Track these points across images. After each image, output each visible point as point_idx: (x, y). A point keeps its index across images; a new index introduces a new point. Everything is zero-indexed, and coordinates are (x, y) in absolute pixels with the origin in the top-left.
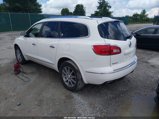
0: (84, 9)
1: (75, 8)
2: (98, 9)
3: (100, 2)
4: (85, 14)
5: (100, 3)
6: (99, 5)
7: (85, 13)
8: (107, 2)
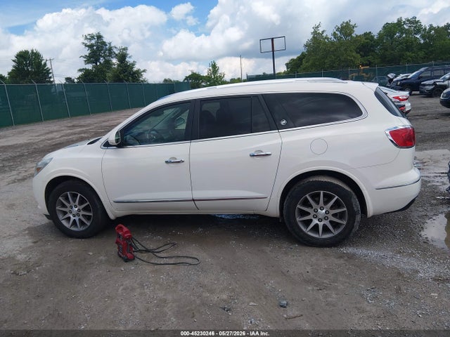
0: (45, 64)
1: (14, 61)
2: (88, 63)
3: (88, 44)
4: (51, 77)
5: (91, 47)
6: (89, 52)
7: (50, 75)
8: (110, 44)
